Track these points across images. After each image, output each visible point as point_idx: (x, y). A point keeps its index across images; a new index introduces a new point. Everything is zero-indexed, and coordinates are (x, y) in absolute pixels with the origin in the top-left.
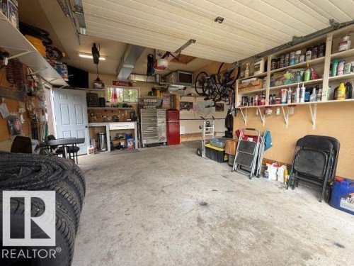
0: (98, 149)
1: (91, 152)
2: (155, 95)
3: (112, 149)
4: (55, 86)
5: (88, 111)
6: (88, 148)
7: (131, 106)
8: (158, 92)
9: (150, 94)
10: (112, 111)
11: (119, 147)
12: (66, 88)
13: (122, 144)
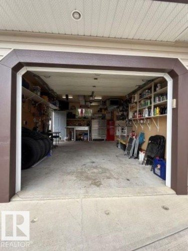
0: (70, 139)
1: (66, 140)
2: (101, 112)
3: (77, 140)
4: (55, 110)
5: (67, 121)
6: (65, 138)
7: (88, 118)
8: (103, 110)
9: (99, 111)
10: (79, 121)
11: (80, 139)
12: (59, 110)
13: (82, 138)
